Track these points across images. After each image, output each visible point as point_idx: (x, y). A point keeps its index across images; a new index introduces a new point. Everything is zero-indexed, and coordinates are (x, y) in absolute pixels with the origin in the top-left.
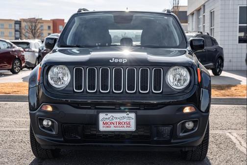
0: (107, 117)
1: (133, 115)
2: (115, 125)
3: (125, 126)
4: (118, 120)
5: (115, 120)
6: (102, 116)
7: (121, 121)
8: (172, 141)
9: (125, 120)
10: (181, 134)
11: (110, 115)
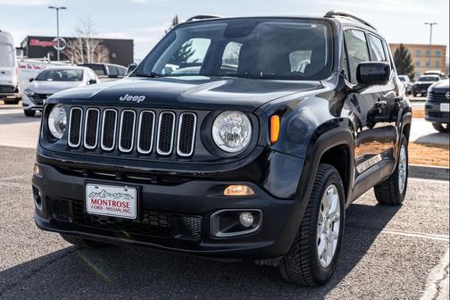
0: (97, 191)
1: (132, 192)
2: (108, 206)
3: (122, 208)
4: (112, 199)
5: (107, 198)
6: (90, 188)
7: (116, 200)
8: (202, 244)
9: (122, 200)
10: (219, 234)
11: (101, 188)
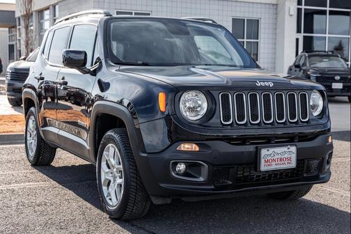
0: (269, 153)
1: (293, 149)
2: (277, 162)
3: (286, 162)
5: (276, 157)
6: (264, 152)
7: (282, 157)
9: (286, 156)
